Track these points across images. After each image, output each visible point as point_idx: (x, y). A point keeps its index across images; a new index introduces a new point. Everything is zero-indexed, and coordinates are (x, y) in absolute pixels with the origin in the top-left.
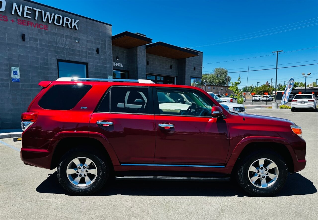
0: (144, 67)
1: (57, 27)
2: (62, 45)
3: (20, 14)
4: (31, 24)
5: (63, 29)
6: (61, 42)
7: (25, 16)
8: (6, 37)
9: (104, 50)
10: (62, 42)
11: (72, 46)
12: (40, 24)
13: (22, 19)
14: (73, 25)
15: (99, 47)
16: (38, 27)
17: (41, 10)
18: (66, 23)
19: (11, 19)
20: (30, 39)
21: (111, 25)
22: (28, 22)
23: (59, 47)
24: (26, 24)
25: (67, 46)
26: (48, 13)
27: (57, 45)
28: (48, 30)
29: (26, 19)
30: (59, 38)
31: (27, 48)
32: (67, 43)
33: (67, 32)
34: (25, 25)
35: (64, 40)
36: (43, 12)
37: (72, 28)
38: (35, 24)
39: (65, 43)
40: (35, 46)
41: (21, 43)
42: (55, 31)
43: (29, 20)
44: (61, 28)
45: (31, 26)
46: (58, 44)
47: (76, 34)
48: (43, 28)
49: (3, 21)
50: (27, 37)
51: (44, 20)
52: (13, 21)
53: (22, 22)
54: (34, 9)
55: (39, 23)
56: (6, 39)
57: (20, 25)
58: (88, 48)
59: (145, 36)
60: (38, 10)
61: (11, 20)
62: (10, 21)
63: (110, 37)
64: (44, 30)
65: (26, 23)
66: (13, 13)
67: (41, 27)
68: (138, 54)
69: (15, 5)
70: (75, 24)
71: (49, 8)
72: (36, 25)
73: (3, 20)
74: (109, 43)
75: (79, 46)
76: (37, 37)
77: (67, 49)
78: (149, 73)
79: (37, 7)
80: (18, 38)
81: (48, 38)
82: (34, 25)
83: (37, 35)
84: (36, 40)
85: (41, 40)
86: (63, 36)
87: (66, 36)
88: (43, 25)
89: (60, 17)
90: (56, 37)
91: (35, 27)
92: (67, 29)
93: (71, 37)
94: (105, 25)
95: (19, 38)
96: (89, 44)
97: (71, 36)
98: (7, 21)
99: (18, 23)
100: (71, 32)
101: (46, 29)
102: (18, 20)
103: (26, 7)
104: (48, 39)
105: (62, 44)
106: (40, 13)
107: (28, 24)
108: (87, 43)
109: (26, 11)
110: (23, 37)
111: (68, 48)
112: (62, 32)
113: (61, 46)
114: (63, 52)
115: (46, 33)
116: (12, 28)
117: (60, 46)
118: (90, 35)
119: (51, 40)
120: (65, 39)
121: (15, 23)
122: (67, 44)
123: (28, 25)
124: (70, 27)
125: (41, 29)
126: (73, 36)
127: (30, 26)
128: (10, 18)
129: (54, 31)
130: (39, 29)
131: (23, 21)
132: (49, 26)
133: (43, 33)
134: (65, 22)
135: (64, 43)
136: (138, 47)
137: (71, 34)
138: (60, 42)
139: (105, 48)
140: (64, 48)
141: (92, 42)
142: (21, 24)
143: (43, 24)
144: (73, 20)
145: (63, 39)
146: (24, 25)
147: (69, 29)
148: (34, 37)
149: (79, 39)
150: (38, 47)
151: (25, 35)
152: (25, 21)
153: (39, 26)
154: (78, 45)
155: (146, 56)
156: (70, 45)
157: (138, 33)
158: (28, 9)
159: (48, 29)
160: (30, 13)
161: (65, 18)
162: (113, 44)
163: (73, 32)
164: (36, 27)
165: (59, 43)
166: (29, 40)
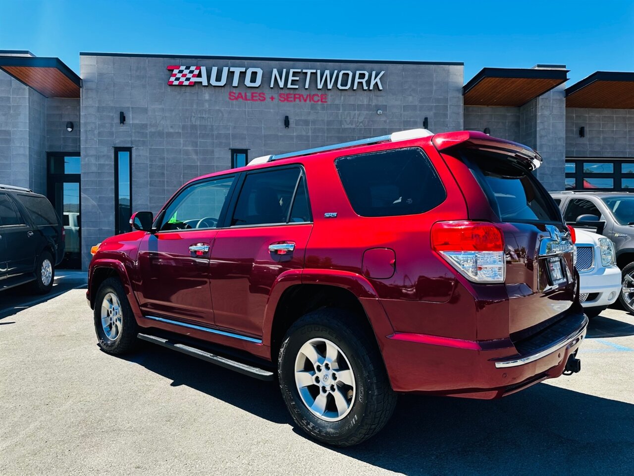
0: (558, 143)
1: (344, 93)
2: (352, 125)
3: (281, 84)
4: (299, 98)
5: (355, 94)
6: (350, 118)
7: (289, 86)
8: (263, 125)
9: (442, 120)
10: (352, 118)
11: (371, 123)
12: (314, 95)
13: (287, 92)
14: (373, 83)
15: (430, 114)
16: (310, 101)
17: (314, 71)
18: (359, 82)
19: (271, 96)
20: (297, 123)
21: (462, 64)
22: (295, 95)
23: (345, 130)
24: (292, 99)
25: (361, 124)
26: (327, 72)
27: (343, 126)
28: (326, 102)
29: (292, 92)
30: (346, 112)
31: (292, 138)
32: (361, 119)
33: (361, 99)
34: (292, 101)
35: (355, 114)
36: (319, 72)
37: (371, 88)
38: (305, 97)
39: (358, 119)
40: (304, 133)
41: (283, 132)
42: (340, 100)
43: (297, 92)
44: (351, 93)
45: (300, 101)
46: (343, 124)
47: (380, 99)
48: (318, 101)
49: (259, 102)
50: (292, 120)
51: (320, 86)
52: (272, 98)
53: (286, 97)
54: (304, 71)
55: (313, 93)
56: (262, 128)
57: (282, 103)
58: (404, 121)
59: (564, 67)
60: (309, 72)
61: (270, 98)
62: (268, 100)
63: (458, 90)
64: (320, 103)
65: (292, 97)
66: (272, 86)
67: (316, 98)
68: (539, 114)
69: (275, 72)
70: (378, 79)
71: (330, 63)
72: (307, 97)
73: (259, 99)
74: (456, 104)
75: (385, 122)
76: (309, 118)
77: (360, 130)
78: (588, 156)
79: (310, 67)
80: (279, 124)
81: (326, 117)
82: (303, 97)
83: (309, 113)
84: (306, 123)
85: (314, 122)
86: (354, 107)
87: (360, 107)
88: (320, 95)
89: (348, 75)
90: (341, 111)
91: (305, 101)
92: (363, 92)
93: (368, 107)
94: (448, 66)
95: (281, 124)
96: (406, 113)
97: (370, 103)
98: (265, 99)
99: (281, 101)
100: (370, 97)
101: (323, 100)
102: (280, 95)
103: (292, 71)
104: (326, 119)
105: (351, 123)
106: (314, 75)
107: (295, 98)
108: (402, 112)
109: (291, 78)
110: (287, 122)
111: (363, 127)
112: (352, 100)
113: (350, 126)
114: (353, 136)
115: (323, 108)
116: (272, 110)
117: (347, 126)
118: (411, 95)
119: (331, 119)
120: (357, 112)
121: (276, 101)
122: (360, 121)
123: (295, 100)
124: (365, 88)
125: (315, 103)
126: (374, 103)
127: (297, 100)
128: (268, 94)
129: (337, 102)
130: (312, 102)
131: (288, 95)
132: (329, 94)
133: (319, 108)
134: (357, 80)
135: (355, 119)
136: (541, 97)
137: (370, 100)
138: (348, 119)
139: (446, 115)
140: (354, 129)
141: (414, 108)
142: (284, 100)
143: (320, 93)
144: (374, 73)
145: (352, 113)
146: (288, 101)
147: (365, 92)
148: (303, 118)
149: (384, 108)
150: (310, 134)
151: (289, 118)
152: (290, 94)
153: (311, 98)
154: (383, 119)
155: (564, 117)
156: (367, 122)
157: (539, 66)
158: (295, 74)
159: (327, 100)
160: (297, 80)
161: (358, 73)
162: (466, 103)
163: (373, 97)
164: (308, 101)
165: (346, 121)
166: (296, 125)
